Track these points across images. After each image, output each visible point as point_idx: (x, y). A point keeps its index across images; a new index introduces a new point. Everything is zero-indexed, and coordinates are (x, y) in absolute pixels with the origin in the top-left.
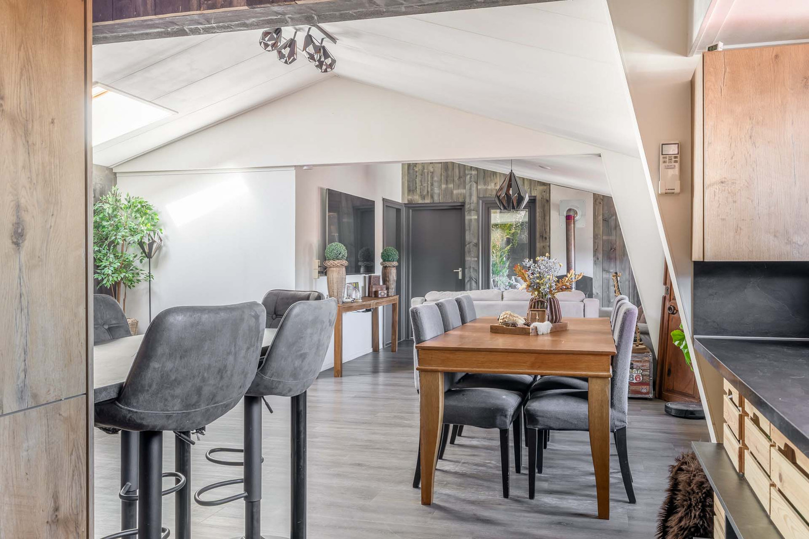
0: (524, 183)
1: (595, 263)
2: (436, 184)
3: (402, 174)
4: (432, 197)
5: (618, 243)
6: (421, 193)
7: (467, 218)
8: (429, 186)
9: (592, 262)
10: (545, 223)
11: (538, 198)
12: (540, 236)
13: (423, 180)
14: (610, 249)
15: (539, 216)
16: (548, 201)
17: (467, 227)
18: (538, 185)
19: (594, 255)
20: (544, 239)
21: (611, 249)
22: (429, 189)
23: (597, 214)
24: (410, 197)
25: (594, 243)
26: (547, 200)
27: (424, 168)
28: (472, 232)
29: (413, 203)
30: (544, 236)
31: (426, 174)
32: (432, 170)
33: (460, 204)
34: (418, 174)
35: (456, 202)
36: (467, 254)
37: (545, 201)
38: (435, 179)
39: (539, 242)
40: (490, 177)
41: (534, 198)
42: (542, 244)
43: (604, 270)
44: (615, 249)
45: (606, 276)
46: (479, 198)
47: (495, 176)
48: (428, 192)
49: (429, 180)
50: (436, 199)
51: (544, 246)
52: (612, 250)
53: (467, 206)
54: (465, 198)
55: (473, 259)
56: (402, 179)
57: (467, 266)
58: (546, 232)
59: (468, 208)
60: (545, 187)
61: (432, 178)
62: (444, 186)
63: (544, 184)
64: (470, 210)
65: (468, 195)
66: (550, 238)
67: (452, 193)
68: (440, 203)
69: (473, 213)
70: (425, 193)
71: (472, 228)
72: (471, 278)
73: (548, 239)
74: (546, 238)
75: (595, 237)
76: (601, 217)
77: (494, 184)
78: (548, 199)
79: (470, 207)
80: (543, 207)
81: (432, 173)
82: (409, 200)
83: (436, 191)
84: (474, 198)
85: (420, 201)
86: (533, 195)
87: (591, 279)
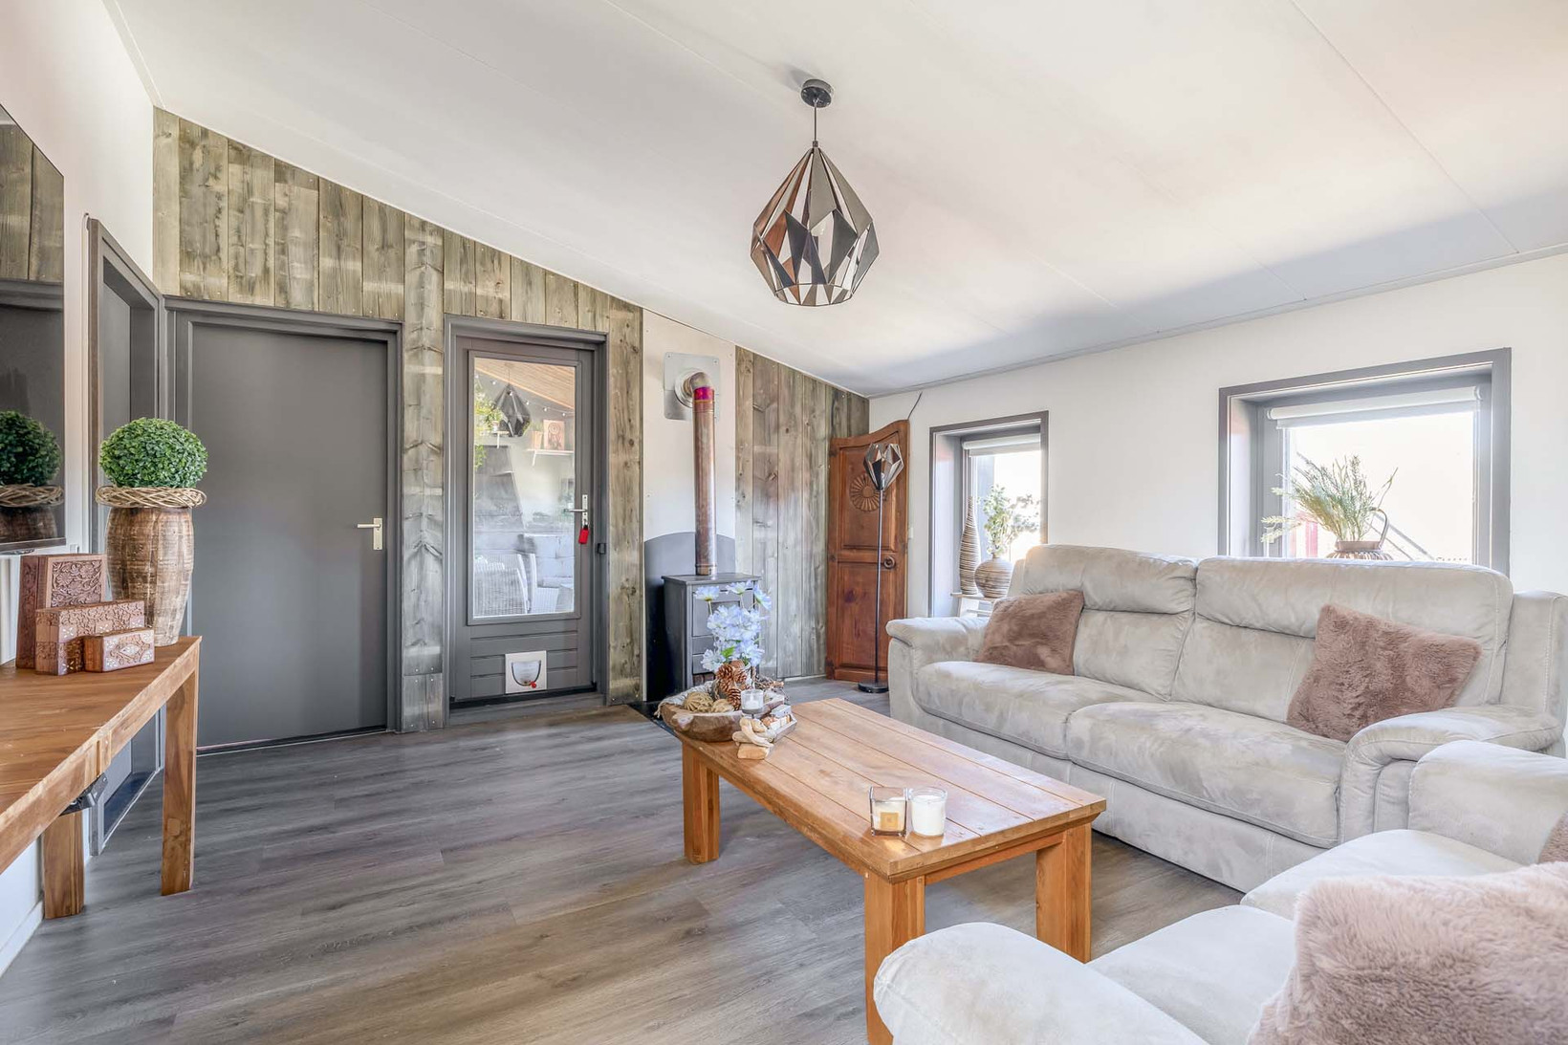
0: (576, 294)
1: (738, 506)
2: (296, 252)
3: (156, 190)
4: (283, 289)
5: (780, 464)
6: (236, 268)
7: (410, 368)
8: (271, 252)
9: (733, 503)
10: (631, 403)
11: (613, 341)
12: (619, 437)
13: (246, 229)
14: (767, 474)
15: (616, 387)
16: (637, 351)
17: (408, 397)
18: (611, 306)
19: (738, 488)
20: (627, 444)
21: (770, 475)
22: (271, 263)
23: (741, 393)
24: (190, 278)
25: (738, 458)
26: (634, 348)
27: (250, 192)
28: (424, 412)
29: (206, 298)
30: (628, 436)
31: (259, 213)
32: (282, 202)
33: (383, 326)
34: (224, 204)
35: (372, 320)
36: (408, 477)
37: (630, 350)
38: (296, 233)
39: (616, 451)
40: (483, 264)
41: (602, 339)
42: (623, 457)
43: (756, 522)
44: (776, 476)
45: (759, 534)
46: (446, 316)
47: (496, 262)
48: (266, 271)
49: (272, 232)
50: (299, 299)
51: (626, 464)
52: (771, 478)
53: (409, 336)
54: (402, 310)
55: (428, 492)
56: (156, 209)
57: (409, 509)
58: (631, 427)
59: (414, 341)
60: (630, 315)
61: (283, 228)
62: (327, 263)
63: (626, 307)
64: (418, 349)
65: (412, 299)
66: (641, 442)
67: (358, 288)
68: (312, 313)
69: (428, 356)
70: (256, 271)
71: (426, 399)
72: (422, 548)
73: (636, 445)
74: (632, 443)
75: (740, 445)
76: (749, 403)
77: (493, 284)
78: (637, 344)
79: (419, 338)
80: (626, 363)
81: (284, 212)
82: (189, 285)
83: (300, 271)
84: (433, 315)
85: (236, 297)
86: (600, 329)
87: (733, 541)
